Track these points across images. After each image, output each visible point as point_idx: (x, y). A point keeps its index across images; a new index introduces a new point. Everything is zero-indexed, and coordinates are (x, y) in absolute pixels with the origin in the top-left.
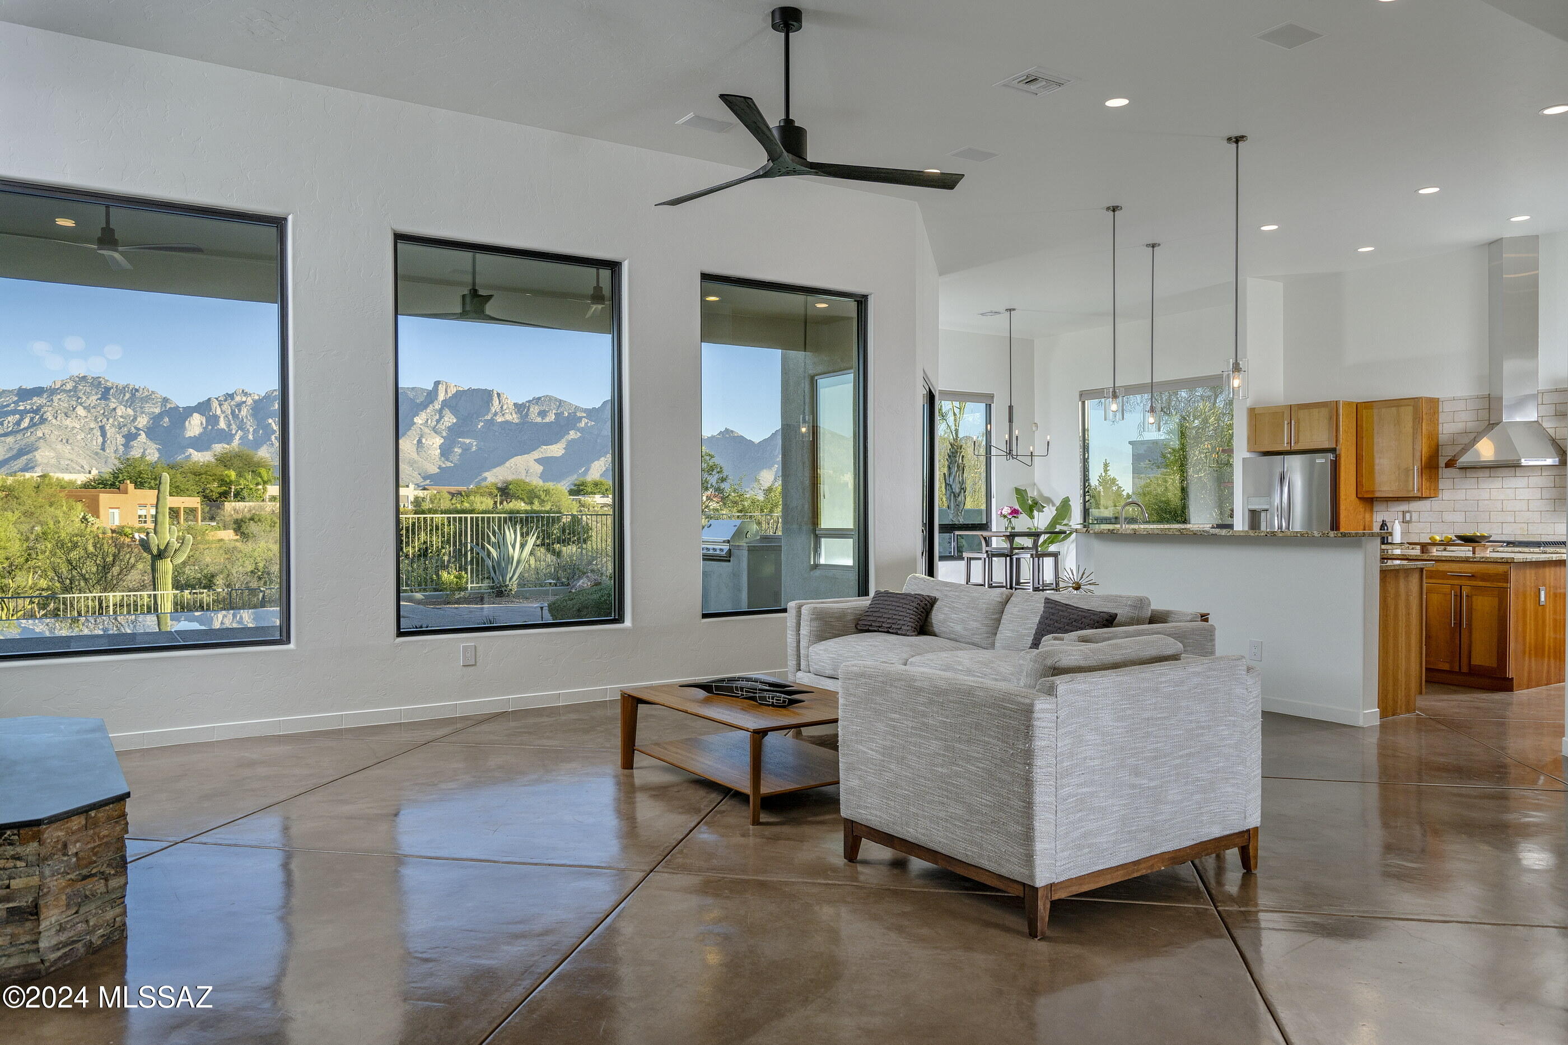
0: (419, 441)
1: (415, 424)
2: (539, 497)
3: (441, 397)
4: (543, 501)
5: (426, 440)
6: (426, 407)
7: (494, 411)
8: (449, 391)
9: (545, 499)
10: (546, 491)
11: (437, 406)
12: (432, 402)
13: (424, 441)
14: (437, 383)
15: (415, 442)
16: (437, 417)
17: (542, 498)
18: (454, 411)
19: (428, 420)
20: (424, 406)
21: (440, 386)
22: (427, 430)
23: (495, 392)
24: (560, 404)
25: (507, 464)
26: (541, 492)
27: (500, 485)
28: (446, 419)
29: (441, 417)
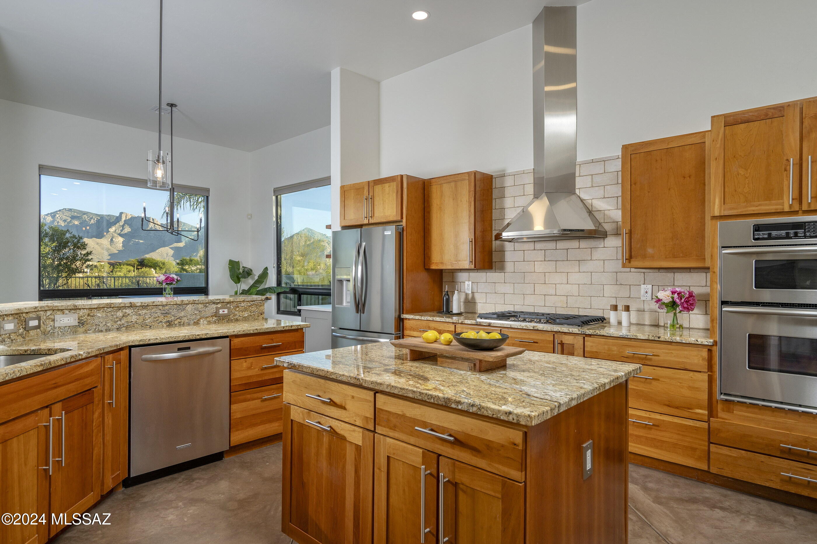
0: (112, 240)
1: (109, 231)
2: (159, 266)
3: (123, 219)
4: (161, 268)
5: (115, 239)
6: (115, 224)
7: (150, 227)
8: (127, 217)
9: (163, 267)
10: (163, 263)
11: (121, 223)
12: (119, 222)
13: (114, 239)
14: (121, 213)
15: (109, 240)
16: (121, 228)
17: (161, 266)
18: (130, 226)
19: (116, 230)
20: (114, 223)
21: (123, 214)
22: (116, 235)
23: (151, 218)
24: (184, 224)
25: (157, 251)
26: (160, 264)
27: (139, 260)
28: (126, 230)
29: (123, 229)
